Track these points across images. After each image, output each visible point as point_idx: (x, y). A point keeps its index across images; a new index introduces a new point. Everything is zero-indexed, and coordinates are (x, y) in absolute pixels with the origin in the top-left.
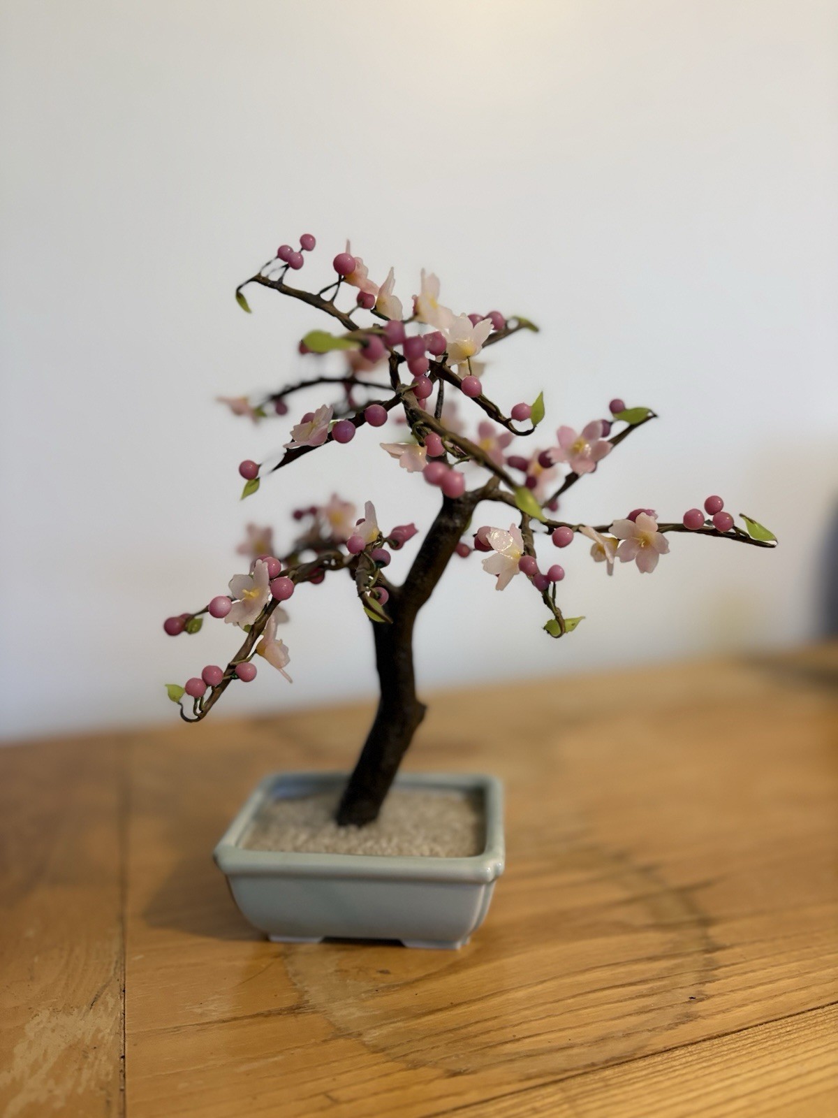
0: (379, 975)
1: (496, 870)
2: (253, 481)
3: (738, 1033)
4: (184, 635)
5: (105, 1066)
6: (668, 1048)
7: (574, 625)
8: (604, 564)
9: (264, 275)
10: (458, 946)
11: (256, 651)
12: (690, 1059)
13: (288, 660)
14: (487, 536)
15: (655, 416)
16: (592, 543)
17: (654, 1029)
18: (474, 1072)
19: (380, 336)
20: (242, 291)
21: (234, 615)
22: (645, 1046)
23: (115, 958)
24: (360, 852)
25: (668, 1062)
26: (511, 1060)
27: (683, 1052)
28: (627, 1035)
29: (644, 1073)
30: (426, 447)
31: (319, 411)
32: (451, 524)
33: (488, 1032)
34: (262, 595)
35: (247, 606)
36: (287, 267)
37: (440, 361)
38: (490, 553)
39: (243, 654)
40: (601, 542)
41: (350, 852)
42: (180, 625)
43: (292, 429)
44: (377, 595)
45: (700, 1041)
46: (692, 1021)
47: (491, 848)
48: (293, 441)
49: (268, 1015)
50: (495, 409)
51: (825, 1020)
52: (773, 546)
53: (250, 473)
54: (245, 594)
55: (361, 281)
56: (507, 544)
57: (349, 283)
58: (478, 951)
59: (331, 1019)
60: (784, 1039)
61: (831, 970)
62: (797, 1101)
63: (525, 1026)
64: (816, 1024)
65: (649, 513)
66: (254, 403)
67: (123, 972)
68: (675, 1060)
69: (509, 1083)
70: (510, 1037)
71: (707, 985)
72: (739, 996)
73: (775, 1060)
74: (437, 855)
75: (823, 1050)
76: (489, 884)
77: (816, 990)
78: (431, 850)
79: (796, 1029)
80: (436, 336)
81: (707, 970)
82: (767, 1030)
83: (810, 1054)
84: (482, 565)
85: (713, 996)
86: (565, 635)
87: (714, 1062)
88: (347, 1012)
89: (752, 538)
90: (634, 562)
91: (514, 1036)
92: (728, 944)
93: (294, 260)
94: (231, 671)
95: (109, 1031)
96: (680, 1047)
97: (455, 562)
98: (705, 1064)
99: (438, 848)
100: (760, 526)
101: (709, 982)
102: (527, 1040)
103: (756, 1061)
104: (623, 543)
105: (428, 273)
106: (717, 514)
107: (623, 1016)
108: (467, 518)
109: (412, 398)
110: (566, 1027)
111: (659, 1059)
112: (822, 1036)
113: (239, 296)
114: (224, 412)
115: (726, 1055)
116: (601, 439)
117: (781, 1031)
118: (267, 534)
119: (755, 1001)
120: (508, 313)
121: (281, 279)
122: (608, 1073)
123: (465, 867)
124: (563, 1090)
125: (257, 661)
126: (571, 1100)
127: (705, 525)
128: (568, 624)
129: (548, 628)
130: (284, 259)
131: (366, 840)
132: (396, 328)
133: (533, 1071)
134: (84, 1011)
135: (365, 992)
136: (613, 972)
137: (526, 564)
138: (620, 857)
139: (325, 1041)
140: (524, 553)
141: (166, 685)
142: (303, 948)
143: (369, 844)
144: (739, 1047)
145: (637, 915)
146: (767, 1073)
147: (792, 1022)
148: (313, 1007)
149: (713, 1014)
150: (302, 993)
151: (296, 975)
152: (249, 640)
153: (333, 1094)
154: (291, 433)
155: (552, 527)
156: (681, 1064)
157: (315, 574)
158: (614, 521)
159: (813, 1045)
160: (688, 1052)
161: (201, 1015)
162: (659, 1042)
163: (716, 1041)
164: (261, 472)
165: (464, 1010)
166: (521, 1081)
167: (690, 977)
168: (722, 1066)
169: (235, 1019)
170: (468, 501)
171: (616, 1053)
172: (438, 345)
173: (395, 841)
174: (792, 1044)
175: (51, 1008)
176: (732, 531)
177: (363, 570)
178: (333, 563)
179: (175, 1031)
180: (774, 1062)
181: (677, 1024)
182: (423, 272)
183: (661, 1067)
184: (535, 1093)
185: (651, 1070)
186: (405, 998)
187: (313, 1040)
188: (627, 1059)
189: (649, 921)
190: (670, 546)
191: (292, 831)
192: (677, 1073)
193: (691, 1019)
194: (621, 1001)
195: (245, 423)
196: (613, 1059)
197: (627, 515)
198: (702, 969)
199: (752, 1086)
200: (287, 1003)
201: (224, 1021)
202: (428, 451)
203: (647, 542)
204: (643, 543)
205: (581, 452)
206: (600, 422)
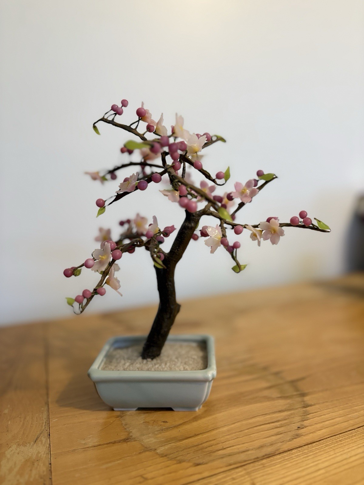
0: (163, 423)
1: (213, 375)
2: (102, 208)
3: (319, 442)
4: (73, 276)
5: (42, 468)
6: (289, 449)
7: (245, 267)
8: (257, 241)
9: (105, 117)
10: (197, 409)
11: (106, 283)
12: (299, 454)
13: (120, 286)
14: (206, 230)
15: (276, 177)
16: (251, 232)
17: (283, 441)
18: (206, 463)
19: (158, 142)
20: (96, 125)
21: (96, 267)
22: (280, 449)
23: (45, 421)
24: (153, 370)
25: (290, 455)
26: (222, 458)
27: (296, 451)
28: (272, 445)
29: (280, 460)
30: (179, 191)
31: (131, 177)
32: (190, 226)
33: (211, 446)
34: (108, 258)
35: (101, 263)
36: (116, 114)
37: (184, 154)
38: (207, 238)
39: (100, 284)
40: (255, 232)
41: (148, 370)
42: (71, 272)
43: (120, 185)
44: (159, 256)
45: (303, 446)
46: (299, 437)
47: (210, 366)
48: (120, 190)
49: (114, 443)
50: (208, 175)
51: (356, 435)
52: (329, 232)
53: (101, 204)
54: (100, 258)
55: (148, 120)
56: (215, 233)
57: (143, 121)
58: (206, 411)
59: (142, 444)
60: (339, 443)
61: (357, 413)
62: (345, 470)
63: (227, 443)
64: (352, 437)
65: (275, 218)
66: (102, 174)
67: (49, 427)
68: (293, 454)
69: (221, 468)
70: (221, 447)
71: (305, 421)
72: (318, 426)
73: (336, 452)
74: (187, 370)
75: (355, 447)
76: (210, 381)
77: (351, 422)
78: (184, 368)
79: (344, 439)
80: (182, 143)
81: (304, 415)
82: (332, 440)
83: (350, 450)
84: (205, 243)
85: (307, 426)
86: (241, 272)
87: (309, 454)
88: (149, 440)
89: (319, 228)
90: (269, 240)
91: (223, 447)
92: (313, 404)
93: (119, 111)
94: (95, 291)
95: (43, 453)
96: (294, 449)
97: (192, 241)
98: (306, 456)
99: (187, 367)
100: (323, 223)
101: (306, 420)
102: (229, 449)
103: (327, 453)
104: (264, 232)
105: (179, 115)
106: (305, 219)
107: (270, 437)
108: (197, 223)
109: (172, 170)
110: (245, 442)
111: (286, 454)
112: (355, 442)
113: (95, 127)
114: (88, 178)
115: (315, 451)
116: (254, 188)
117: (337, 440)
118: (109, 232)
119: (325, 428)
120: (212, 133)
121: (113, 119)
122: (264, 461)
123: (199, 374)
124: (245, 469)
125: (106, 287)
126: (248, 474)
127: (300, 223)
128: (242, 267)
129: (234, 269)
130: (114, 111)
131: (155, 365)
132: (165, 139)
133: (232, 462)
134: (32, 444)
135: (157, 431)
136: (265, 418)
137: (223, 242)
138: (265, 369)
139: (140, 453)
140: (222, 237)
141: (66, 298)
142: (128, 413)
143: (157, 366)
144: (320, 447)
145: (274, 393)
146: (332, 458)
147: (342, 436)
148: (134, 438)
149: (308, 434)
150: (129, 432)
151: (126, 425)
152: (103, 278)
153: (145, 476)
154: (119, 186)
155: (234, 226)
156: (295, 456)
157: (130, 249)
158: (260, 222)
159: (352, 445)
160: (298, 451)
161: (85, 444)
162: (285, 447)
163: (310, 446)
164: (107, 203)
165: (200, 437)
166: (227, 466)
167: (297, 419)
168: (313, 456)
169: (100, 445)
170: (197, 216)
171: (267, 453)
172: (183, 147)
173: (168, 364)
174: (342, 445)
175: (17, 444)
176: (311, 226)
177: (152, 246)
178: (138, 244)
179: (73, 452)
180: (335, 454)
181: (293, 439)
182: (176, 114)
183: (287, 458)
184: (233, 471)
185: (283, 459)
186: (174, 433)
187: (135, 453)
188: (272, 455)
189: (279, 395)
190: (285, 233)
191: (123, 362)
192: (294, 460)
193: (299, 436)
194: (268, 430)
195: (98, 183)
196: (266, 455)
197: (266, 220)
198: (303, 415)
199: (326, 464)
200: (123, 437)
201: (95, 446)
202: (180, 193)
203: (275, 231)
204: (273, 232)
205: (245, 193)
206: (253, 180)
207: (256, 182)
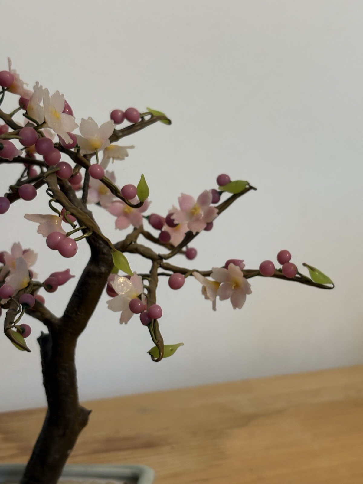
7: (173, 351)
14: (111, 283)
15: (251, 188)
37: (76, 151)
40: (206, 283)
55: (20, 91)
56: (127, 289)
57: (11, 92)
65: (236, 262)
84: (107, 305)
86: (163, 360)
89: (313, 281)
90: (229, 300)
100: (321, 273)
104: (223, 285)
106: (286, 264)
116: (212, 205)
127: (276, 271)
128: (166, 351)
129: (151, 353)
132: (30, 132)
137: (134, 305)
158: (213, 268)
176: (298, 276)
177: (12, 311)
190: (252, 288)
197: (224, 265)
203: (237, 286)
204: (233, 286)
205: (195, 215)
206: (211, 191)
207: (217, 195)
